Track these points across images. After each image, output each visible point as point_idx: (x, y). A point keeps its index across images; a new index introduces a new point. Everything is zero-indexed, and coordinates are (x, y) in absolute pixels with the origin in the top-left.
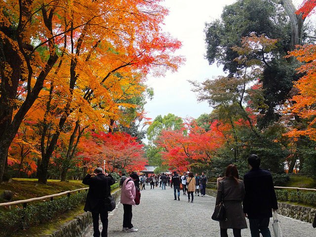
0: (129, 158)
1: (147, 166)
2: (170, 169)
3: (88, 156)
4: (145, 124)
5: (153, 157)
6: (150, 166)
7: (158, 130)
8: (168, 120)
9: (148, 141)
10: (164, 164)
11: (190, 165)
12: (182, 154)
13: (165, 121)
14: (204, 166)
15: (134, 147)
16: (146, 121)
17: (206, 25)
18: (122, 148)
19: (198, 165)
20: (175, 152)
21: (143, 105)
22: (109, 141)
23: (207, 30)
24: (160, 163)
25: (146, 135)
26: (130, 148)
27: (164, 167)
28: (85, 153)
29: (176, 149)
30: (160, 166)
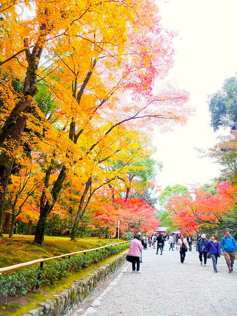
0: (143, 220)
1: (159, 226)
2: (179, 229)
3: (106, 217)
4: (157, 191)
5: (164, 219)
6: (161, 226)
7: (167, 198)
8: (176, 189)
9: (160, 206)
10: (174, 224)
11: (199, 226)
12: (190, 216)
13: (173, 190)
14: (213, 226)
15: (147, 210)
16: (157, 188)
17: (209, 96)
18: (136, 210)
19: (208, 225)
20: (183, 215)
21: (154, 176)
22: (125, 205)
23: (210, 100)
24: (170, 224)
25: (157, 201)
26: (143, 211)
27: (174, 228)
28: (104, 215)
29: (184, 211)
30: (170, 226)
